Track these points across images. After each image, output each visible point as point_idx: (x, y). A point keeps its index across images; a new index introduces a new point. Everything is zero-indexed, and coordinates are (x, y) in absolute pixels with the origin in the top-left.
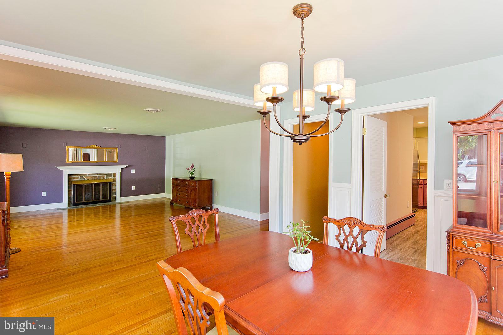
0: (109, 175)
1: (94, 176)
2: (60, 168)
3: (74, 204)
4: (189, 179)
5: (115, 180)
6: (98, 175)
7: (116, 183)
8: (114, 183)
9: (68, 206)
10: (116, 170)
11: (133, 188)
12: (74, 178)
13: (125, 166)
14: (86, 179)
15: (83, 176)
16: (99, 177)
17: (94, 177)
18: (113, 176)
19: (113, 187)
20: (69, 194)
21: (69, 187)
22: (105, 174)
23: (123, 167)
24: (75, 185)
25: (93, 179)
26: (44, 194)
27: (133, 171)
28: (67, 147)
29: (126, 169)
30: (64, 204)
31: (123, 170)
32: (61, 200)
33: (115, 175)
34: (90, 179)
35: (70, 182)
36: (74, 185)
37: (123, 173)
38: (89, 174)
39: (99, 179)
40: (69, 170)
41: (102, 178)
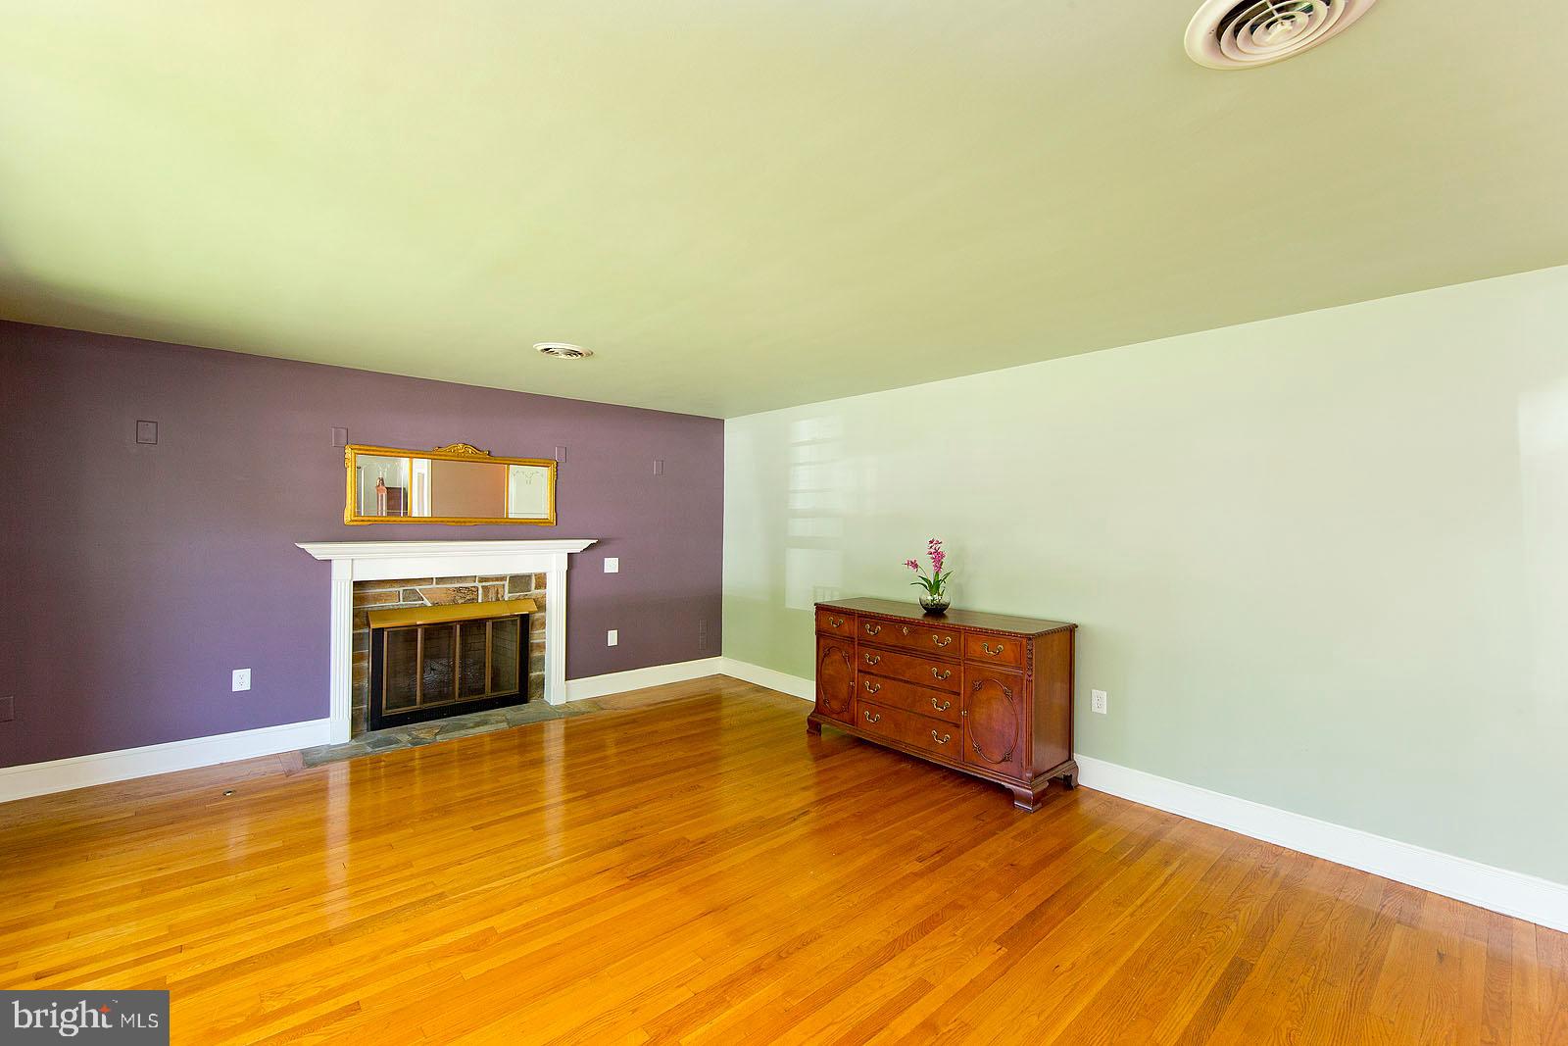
0: (519, 582)
1: (463, 589)
2: (318, 550)
3: (378, 722)
4: (919, 614)
5: (542, 607)
6: (477, 584)
7: (544, 617)
8: (538, 615)
9: (353, 737)
10: (548, 560)
11: (613, 638)
12: (377, 598)
13: (587, 543)
14: (426, 601)
15: (417, 588)
17: (459, 590)
18: (533, 585)
19: (535, 638)
20: (356, 674)
21: (357, 641)
22: (502, 578)
23: (578, 545)
24: (382, 629)
25: (455, 602)
26: (241, 680)
27: (611, 565)
28: (348, 451)
30: (333, 729)
31: (577, 560)
32: (321, 710)
33: (541, 581)
34: (443, 598)
35: (360, 617)
36: (378, 632)
37: (575, 572)
38: (440, 580)
39: (480, 601)
40: (355, 562)
41: (492, 595)
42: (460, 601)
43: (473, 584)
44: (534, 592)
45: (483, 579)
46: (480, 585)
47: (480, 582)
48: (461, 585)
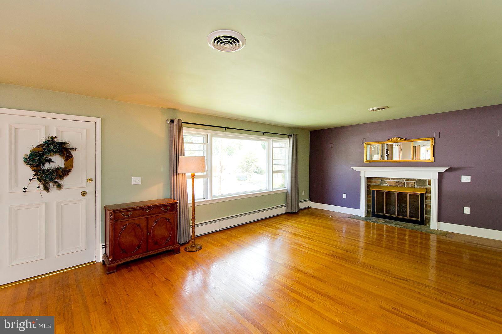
0: (422, 182)
1: (401, 183)
2: (357, 169)
3: (374, 215)
5: (428, 191)
6: (405, 181)
7: (431, 196)
8: (429, 195)
9: (366, 216)
10: (431, 174)
11: (467, 210)
12: (374, 182)
13: (445, 169)
14: (388, 185)
15: (385, 180)
16: (406, 183)
17: (398, 182)
18: (428, 184)
21: (368, 193)
22: (414, 180)
23: (442, 170)
24: (375, 190)
25: (396, 186)
27: (466, 179)
28: (365, 143)
29: (446, 173)
30: (361, 212)
31: (442, 176)
33: (430, 182)
34: (393, 184)
35: (368, 187)
36: (373, 191)
38: (392, 179)
39: (406, 187)
40: (366, 172)
41: (410, 186)
42: (398, 186)
43: (404, 181)
44: (428, 186)
45: (407, 180)
46: (405, 182)
47: (405, 180)
48: (399, 181)
